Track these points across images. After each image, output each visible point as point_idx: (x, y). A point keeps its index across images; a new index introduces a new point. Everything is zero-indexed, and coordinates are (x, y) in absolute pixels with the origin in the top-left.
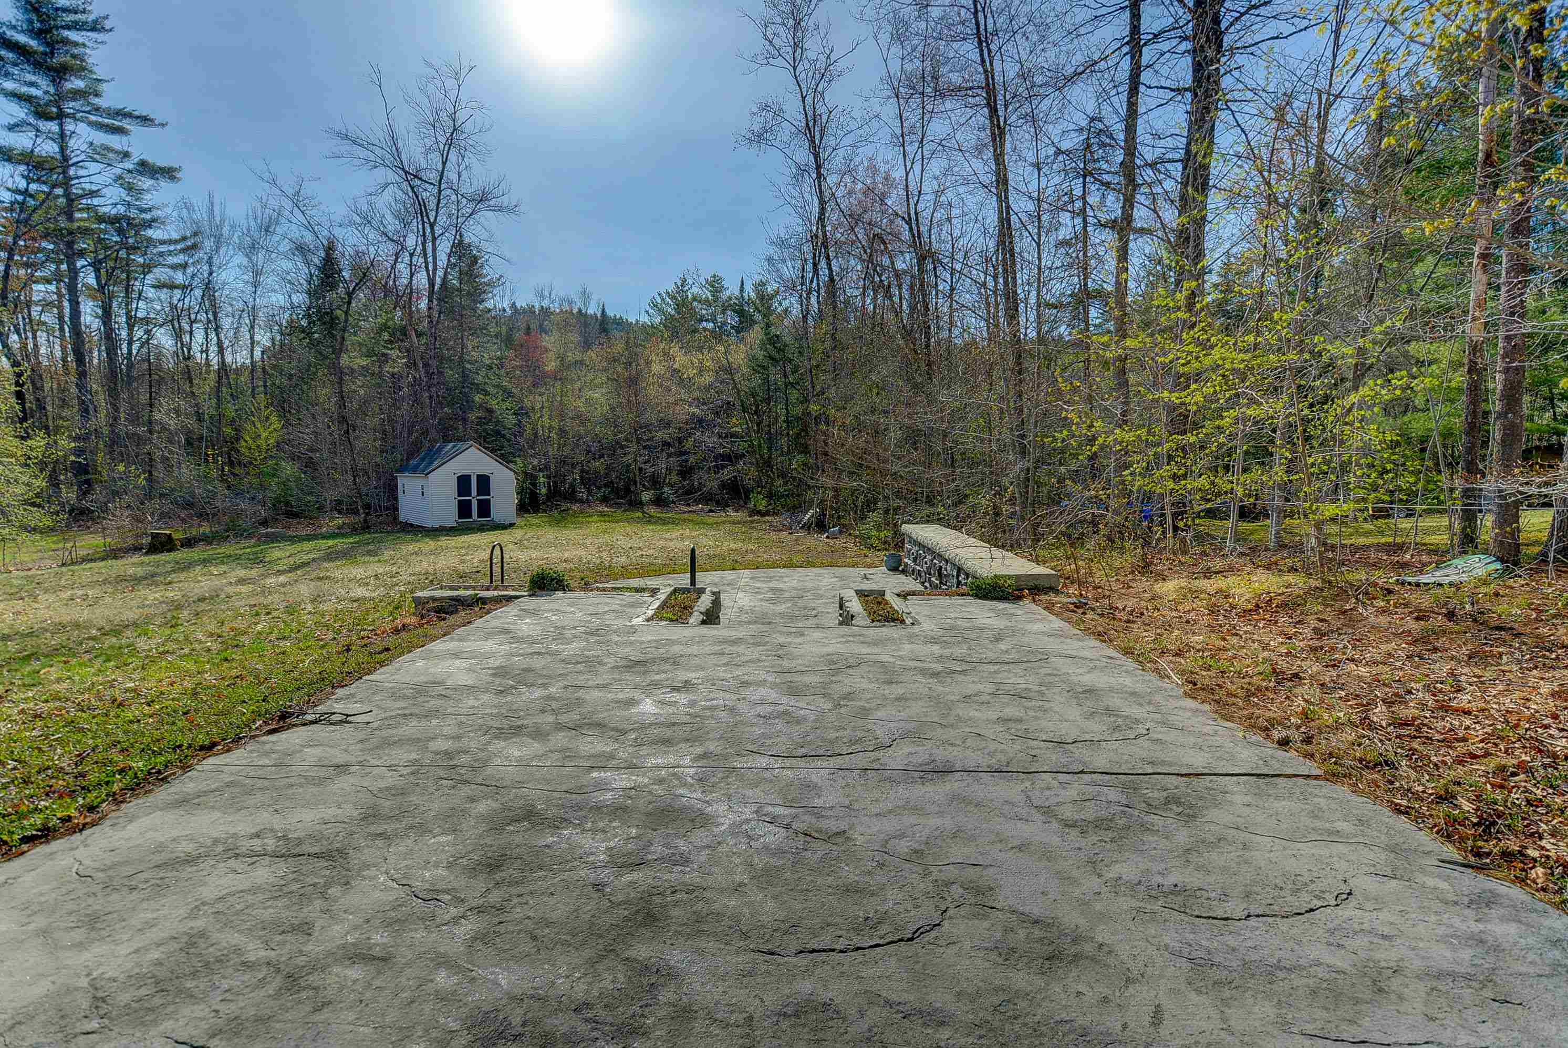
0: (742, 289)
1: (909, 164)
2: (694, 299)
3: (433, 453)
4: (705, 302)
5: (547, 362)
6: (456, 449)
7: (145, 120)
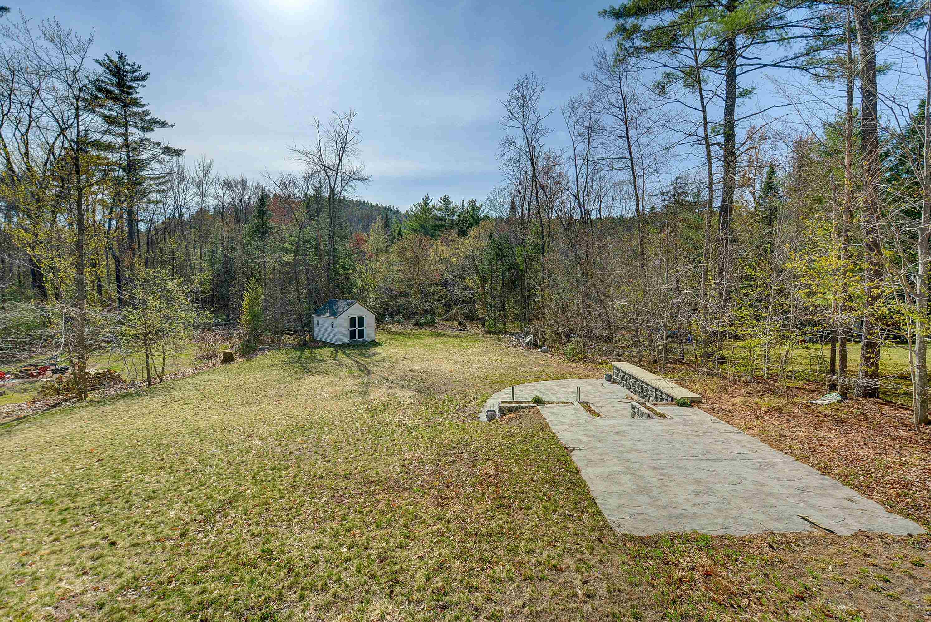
0: (463, 205)
1: (578, 171)
2: (434, 207)
3: (331, 305)
4: (440, 210)
5: (366, 248)
6: (348, 304)
7: (164, 124)
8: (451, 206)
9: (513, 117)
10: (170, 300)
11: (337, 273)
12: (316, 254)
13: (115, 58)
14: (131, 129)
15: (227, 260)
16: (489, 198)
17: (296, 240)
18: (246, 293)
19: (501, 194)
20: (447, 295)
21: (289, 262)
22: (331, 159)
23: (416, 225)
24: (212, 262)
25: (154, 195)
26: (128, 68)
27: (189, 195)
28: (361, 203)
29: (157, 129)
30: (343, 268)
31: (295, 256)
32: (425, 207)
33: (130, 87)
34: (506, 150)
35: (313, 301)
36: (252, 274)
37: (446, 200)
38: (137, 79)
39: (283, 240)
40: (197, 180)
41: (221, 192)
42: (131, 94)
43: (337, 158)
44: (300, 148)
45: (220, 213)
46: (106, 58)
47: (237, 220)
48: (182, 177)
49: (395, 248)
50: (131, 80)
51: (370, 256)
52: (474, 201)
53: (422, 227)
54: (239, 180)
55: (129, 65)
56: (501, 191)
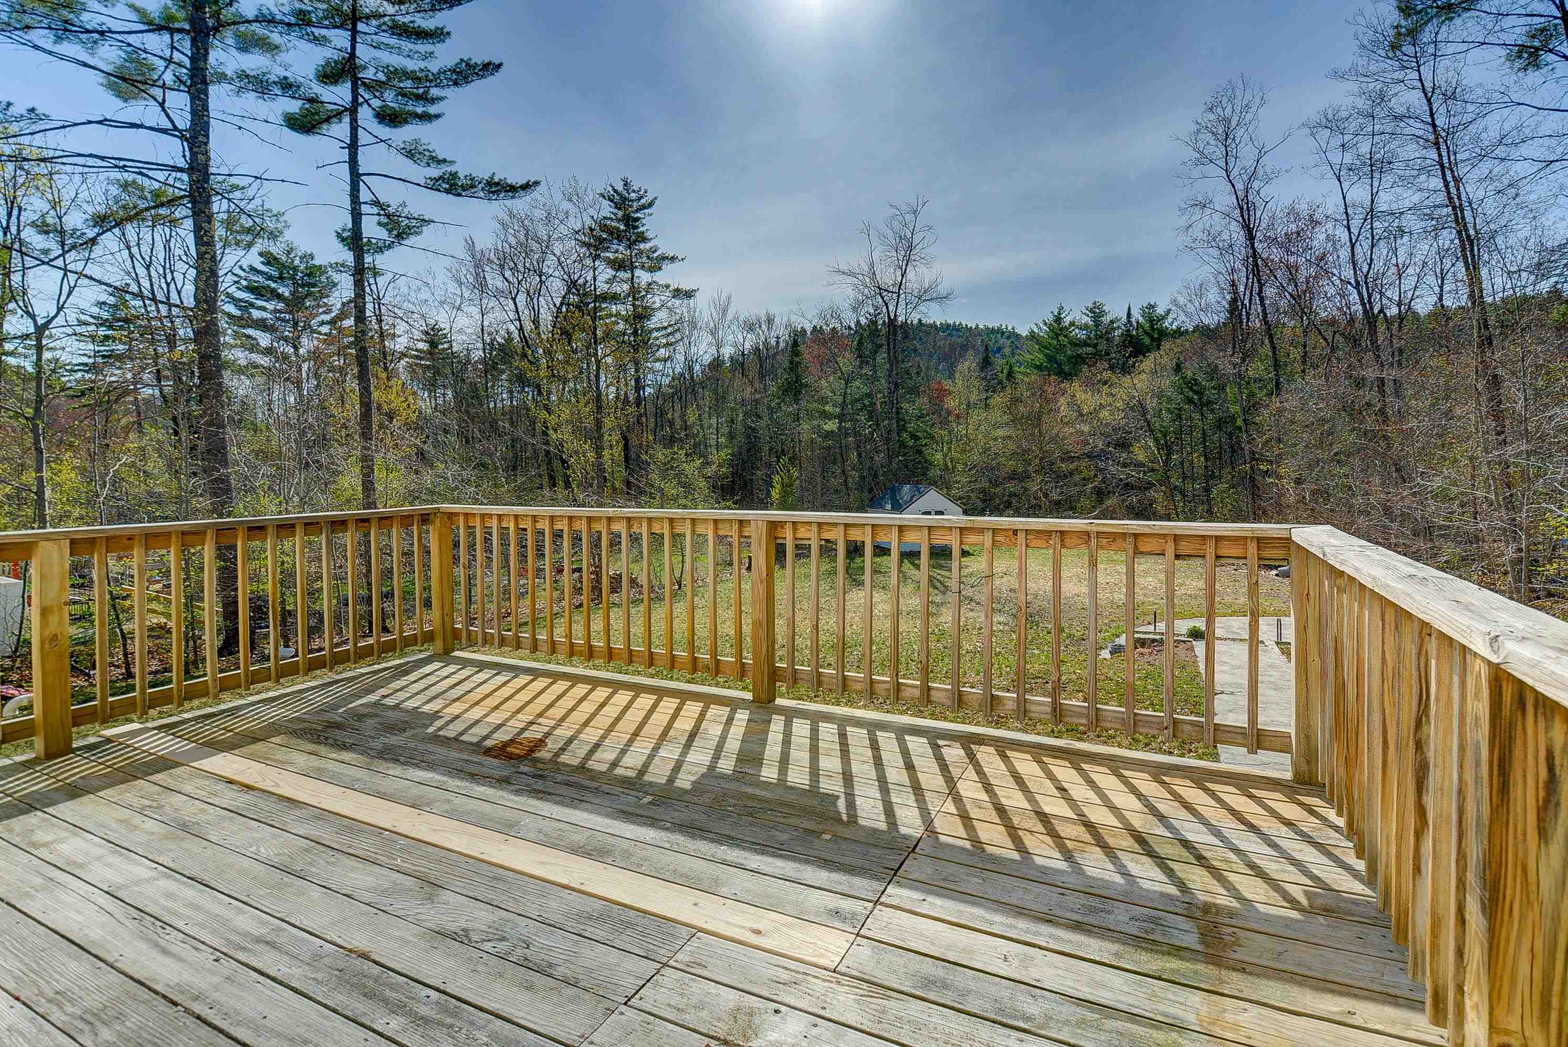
0: (1129, 315)
1: (1354, 238)
2: (1073, 324)
3: (894, 491)
4: (1085, 327)
5: (951, 403)
6: (918, 490)
7: (673, 259)
8: (1106, 319)
9: (1204, 159)
10: (688, 487)
11: (903, 445)
12: (870, 418)
13: (620, 188)
14: (638, 272)
15: (751, 432)
16: (1175, 302)
17: (840, 399)
18: (777, 478)
19: (1201, 291)
20: (1096, 476)
21: (832, 431)
22: (888, 277)
23: (1039, 358)
24: (731, 436)
25: (662, 351)
26: (633, 195)
27: (703, 347)
28: (948, 325)
29: (667, 267)
30: (913, 436)
31: (840, 423)
32: (1058, 327)
33: (637, 219)
34: (1194, 218)
35: (867, 487)
36: (783, 450)
37: (1096, 312)
38: (644, 207)
39: (823, 400)
40: (712, 325)
41: (740, 337)
42: (637, 227)
43: (899, 273)
44: (844, 267)
45: (740, 364)
46: (610, 189)
47: (762, 376)
48: (693, 325)
49: (998, 399)
50: (637, 211)
51: (958, 416)
52: (1152, 307)
53: (1051, 359)
54: (763, 318)
55: (634, 191)
56: (1201, 285)
